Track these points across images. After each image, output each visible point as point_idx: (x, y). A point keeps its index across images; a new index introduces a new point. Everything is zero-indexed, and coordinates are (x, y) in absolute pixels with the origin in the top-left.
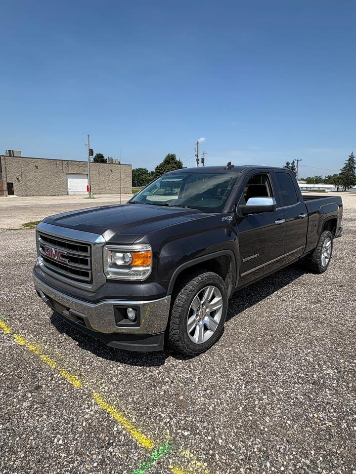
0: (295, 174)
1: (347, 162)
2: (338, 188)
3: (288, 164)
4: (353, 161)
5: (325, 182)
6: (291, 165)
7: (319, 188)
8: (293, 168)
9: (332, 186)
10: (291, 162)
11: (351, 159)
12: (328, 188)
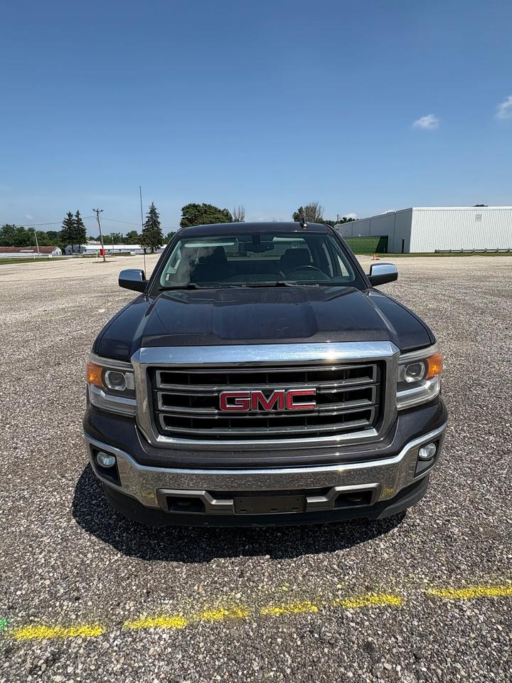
0: (84, 230)
1: (149, 215)
2: (145, 250)
3: (70, 215)
4: (155, 214)
5: (125, 241)
6: (74, 218)
7: (120, 250)
8: (79, 222)
9: (137, 247)
10: (74, 213)
11: (153, 211)
12: (133, 250)
